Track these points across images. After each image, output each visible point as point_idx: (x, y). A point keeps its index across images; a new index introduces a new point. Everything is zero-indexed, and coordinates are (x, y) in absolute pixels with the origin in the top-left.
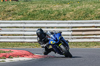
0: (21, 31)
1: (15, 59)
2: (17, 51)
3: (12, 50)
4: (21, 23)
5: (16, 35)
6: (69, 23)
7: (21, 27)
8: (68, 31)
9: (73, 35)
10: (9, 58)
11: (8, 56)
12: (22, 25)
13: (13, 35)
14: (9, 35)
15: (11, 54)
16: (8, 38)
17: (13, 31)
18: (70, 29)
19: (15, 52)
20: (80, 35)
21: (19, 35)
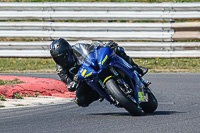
0: (45, 29)
1: (28, 102)
2: (33, 81)
3: (21, 79)
4: (44, 9)
5: (30, 39)
6: (165, 9)
7: (44, 20)
8: (163, 29)
9: (175, 40)
10: (13, 97)
11: (10, 92)
12: (46, 14)
13: (24, 39)
14: (14, 39)
15: (18, 88)
16: (11, 48)
17: (22, 29)
18: (169, 25)
19: (29, 82)
20: (193, 40)
21: (38, 39)
